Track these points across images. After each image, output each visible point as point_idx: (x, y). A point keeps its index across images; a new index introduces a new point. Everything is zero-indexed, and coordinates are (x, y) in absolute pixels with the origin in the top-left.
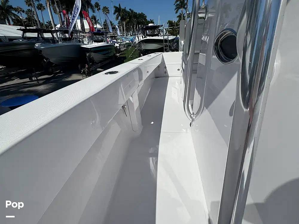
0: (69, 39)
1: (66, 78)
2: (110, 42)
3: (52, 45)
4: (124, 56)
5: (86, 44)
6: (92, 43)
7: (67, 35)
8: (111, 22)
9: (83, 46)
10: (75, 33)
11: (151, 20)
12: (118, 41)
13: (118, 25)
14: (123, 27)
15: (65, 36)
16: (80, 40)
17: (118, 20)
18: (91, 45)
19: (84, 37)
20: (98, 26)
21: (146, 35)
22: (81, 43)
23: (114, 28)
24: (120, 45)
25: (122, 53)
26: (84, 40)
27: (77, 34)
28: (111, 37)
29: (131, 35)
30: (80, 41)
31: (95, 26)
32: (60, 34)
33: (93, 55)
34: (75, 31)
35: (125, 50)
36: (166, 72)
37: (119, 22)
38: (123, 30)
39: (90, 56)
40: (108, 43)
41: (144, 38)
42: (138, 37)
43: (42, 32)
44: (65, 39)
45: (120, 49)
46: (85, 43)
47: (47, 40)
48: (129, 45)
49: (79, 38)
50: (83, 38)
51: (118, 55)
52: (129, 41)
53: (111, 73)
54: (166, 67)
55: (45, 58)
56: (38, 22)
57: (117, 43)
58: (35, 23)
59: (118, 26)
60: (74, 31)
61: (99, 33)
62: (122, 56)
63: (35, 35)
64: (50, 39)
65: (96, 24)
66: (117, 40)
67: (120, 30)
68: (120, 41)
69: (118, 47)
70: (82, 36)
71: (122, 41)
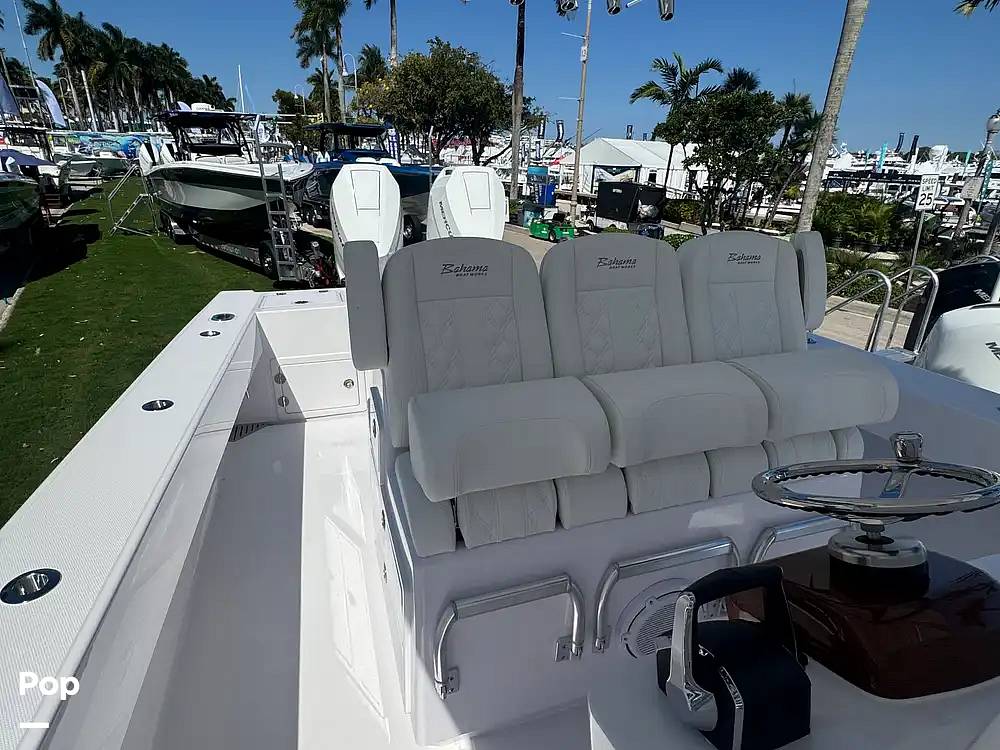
4: (88, 220)
17: (52, 58)
25: (83, 204)
35: (96, 190)
42: (149, 147)
45: (65, 186)
48: (113, 170)
51: (56, 212)
52: (115, 154)
57: (52, 160)
69: (56, 181)
71: (77, 150)
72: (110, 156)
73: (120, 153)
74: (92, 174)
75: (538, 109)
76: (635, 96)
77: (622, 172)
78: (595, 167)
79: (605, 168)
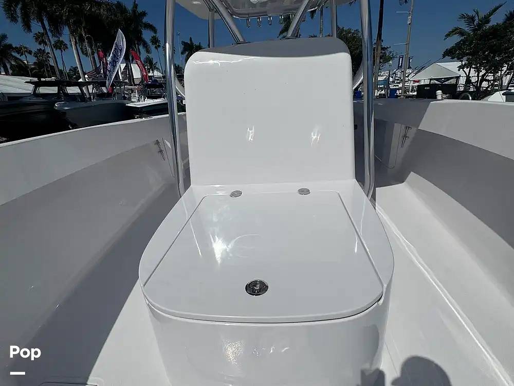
0: (108, 95)
5: (135, 102)
6: (144, 100)
9: (129, 105)
10: (117, 85)
15: (102, 91)
18: (143, 103)
19: (132, 91)
20: (156, 74)
22: (125, 101)
26: (132, 96)
27: (120, 88)
30: (125, 98)
31: (150, 74)
32: (93, 89)
34: (117, 82)
44: (101, 96)
46: (133, 100)
49: (124, 93)
50: (130, 94)
55: (70, 123)
56: (56, 70)
58: (52, 71)
61: (155, 84)
64: (77, 96)
65: (153, 70)
70: (129, 89)
75: (391, 52)
76: (448, 35)
77: (448, 80)
78: (431, 80)
79: (437, 80)
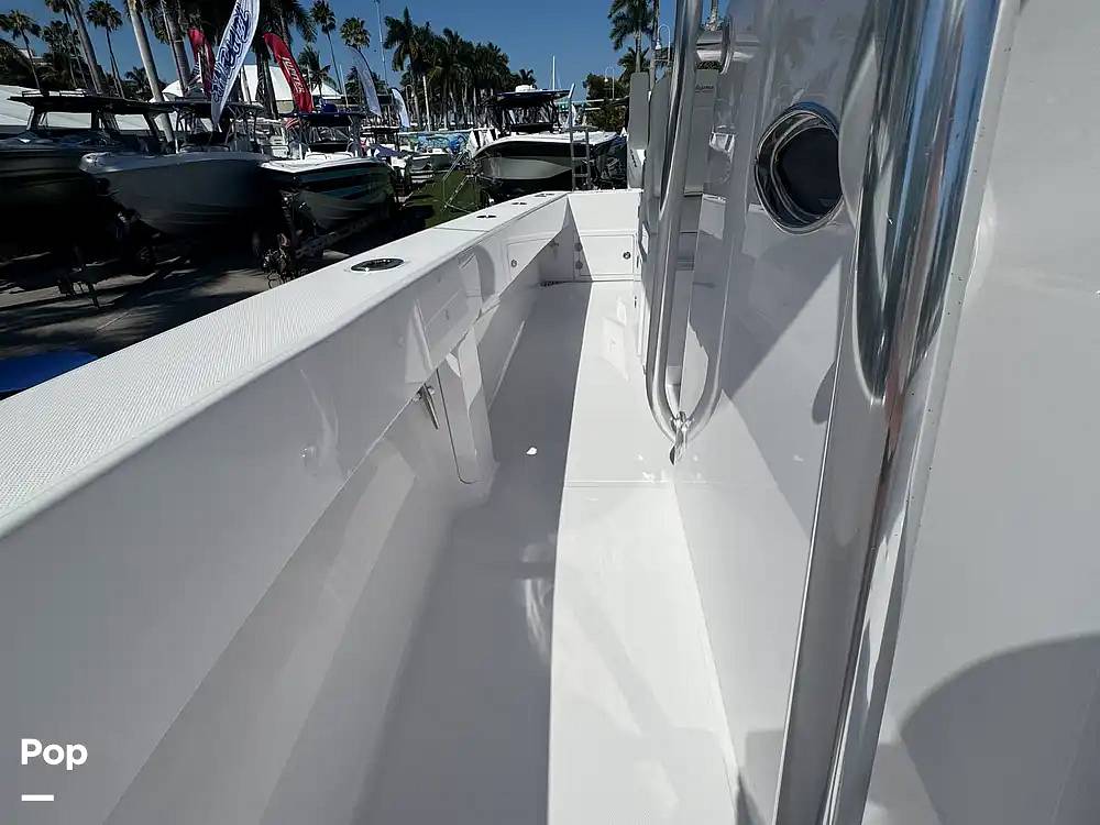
0: (216, 139)
1: (204, 284)
2: (373, 152)
3: (150, 160)
4: (425, 202)
5: (281, 159)
6: (304, 154)
7: (208, 125)
8: (375, 77)
9: (267, 166)
10: (238, 115)
11: (523, 71)
12: (402, 148)
13: (402, 88)
14: (421, 98)
15: (201, 127)
16: (255, 141)
17: (402, 69)
18: (301, 162)
19: (273, 131)
20: (327, 92)
21: (507, 128)
22: (261, 156)
23: (386, 100)
24: (409, 163)
25: (420, 192)
26: (273, 143)
27: (245, 120)
28: (377, 133)
29: (451, 128)
30: (256, 148)
31: (315, 92)
32: (179, 120)
33: (308, 199)
34: (237, 107)
35: (429, 181)
36: (581, 265)
37: (404, 76)
38: (422, 107)
39: (295, 202)
40: (365, 154)
41: (500, 136)
42: (476, 133)
43: (108, 110)
44: (200, 140)
45: (408, 177)
46: (276, 153)
47: (129, 141)
48: (442, 163)
49: (255, 136)
50: (269, 136)
51: (402, 199)
52: (444, 150)
53: (373, 265)
54: (579, 247)
55: (120, 208)
56: (93, 72)
57: (400, 155)
58: (82, 74)
59: (403, 94)
60: (232, 106)
61: (330, 116)
62: (416, 203)
63: (82, 120)
64: (140, 137)
65: (319, 83)
66: (398, 145)
67: (410, 109)
68: (408, 148)
69: (402, 172)
70: (264, 126)
71: (416, 148)
72: (440, 152)
73: (448, 150)
74: (427, 168)
